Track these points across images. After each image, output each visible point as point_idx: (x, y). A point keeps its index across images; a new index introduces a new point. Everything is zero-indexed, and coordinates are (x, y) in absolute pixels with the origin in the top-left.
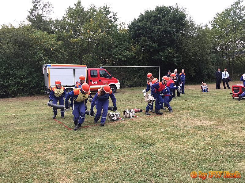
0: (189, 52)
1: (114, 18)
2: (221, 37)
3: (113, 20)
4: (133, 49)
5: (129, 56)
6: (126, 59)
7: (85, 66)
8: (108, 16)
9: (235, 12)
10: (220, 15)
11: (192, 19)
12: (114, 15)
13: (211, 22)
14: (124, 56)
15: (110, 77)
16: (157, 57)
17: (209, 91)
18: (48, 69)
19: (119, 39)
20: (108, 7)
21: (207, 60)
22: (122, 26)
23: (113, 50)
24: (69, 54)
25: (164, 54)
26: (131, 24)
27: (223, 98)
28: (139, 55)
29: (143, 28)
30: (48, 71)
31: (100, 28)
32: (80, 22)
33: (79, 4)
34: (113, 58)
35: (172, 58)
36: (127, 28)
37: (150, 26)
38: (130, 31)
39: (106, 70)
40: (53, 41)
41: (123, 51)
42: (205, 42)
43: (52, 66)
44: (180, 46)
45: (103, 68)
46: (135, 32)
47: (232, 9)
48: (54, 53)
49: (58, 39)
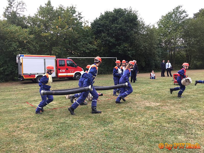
0: (140, 47)
1: (79, 17)
2: (165, 35)
3: (78, 18)
4: (95, 43)
5: (92, 49)
6: (89, 51)
7: (54, 57)
8: (74, 15)
9: (176, 15)
10: (165, 17)
11: (142, 20)
12: (80, 14)
13: (158, 23)
14: (88, 49)
15: (76, 66)
16: (115, 50)
17: (156, 78)
18: (21, 59)
19: (83, 34)
20: (74, 7)
21: (154, 53)
22: (86, 23)
23: (78, 44)
24: (40, 46)
25: (121, 48)
26: (93, 22)
27: (166, 84)
28: (100, 48)
29: (103, 26)
30: (21, 61)
31: (67, 25)
32: (50, 19)
33: (49, 3)
34: (78, 50)
35: (127, 51)
36: (90, 26)
37: (109, 25)
38: (92, 28)
39: (72, 61)
40: (26, 34)
41: (86, 44)
42: (153, 39)
43: (25, 56)
44: (133, 42)
45: (69, 58)
46: (97, 29)
47: (173, 13)
48: (27, 45)
49: (31, 33)
